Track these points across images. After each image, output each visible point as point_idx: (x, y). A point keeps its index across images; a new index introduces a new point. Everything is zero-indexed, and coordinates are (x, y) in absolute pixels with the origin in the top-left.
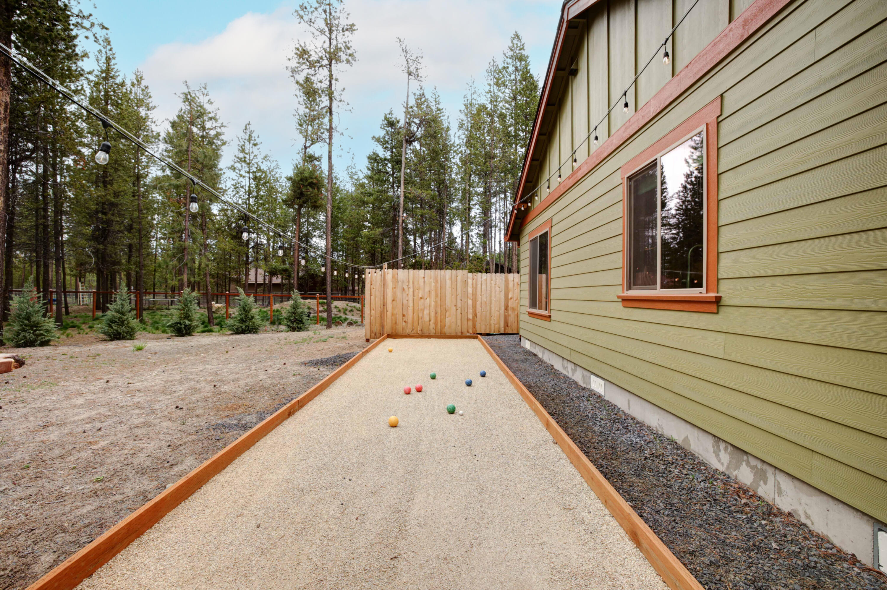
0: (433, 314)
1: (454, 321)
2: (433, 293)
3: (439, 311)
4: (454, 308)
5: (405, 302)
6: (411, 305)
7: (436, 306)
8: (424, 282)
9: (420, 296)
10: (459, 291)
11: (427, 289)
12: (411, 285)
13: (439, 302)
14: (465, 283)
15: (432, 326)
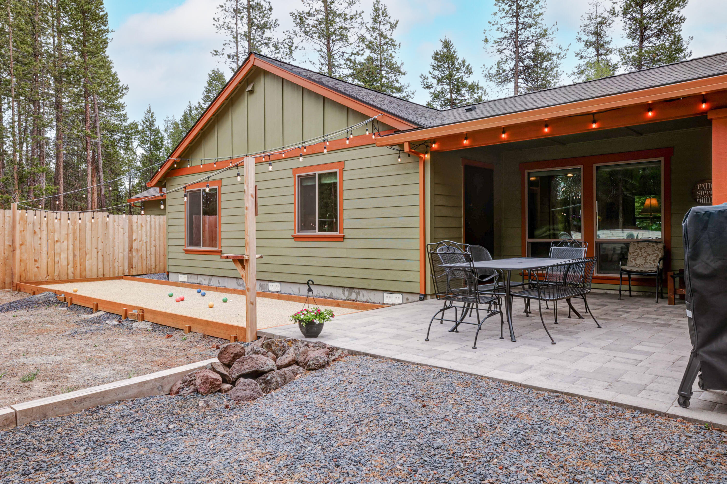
0: (71, 258)
1: (96, 264)
2: (71, 236)
3: (78, 254)
4: (95, 250)
5: (37, 247)
6: (45, 249)
7: (74, 249)
8: (61, 224)
9: (56, 239)
10: (100, 234)
11: (64, 232)
12: (44, 227)
13: (78, 245)
14: (106, 225)
15: (71, 270)
